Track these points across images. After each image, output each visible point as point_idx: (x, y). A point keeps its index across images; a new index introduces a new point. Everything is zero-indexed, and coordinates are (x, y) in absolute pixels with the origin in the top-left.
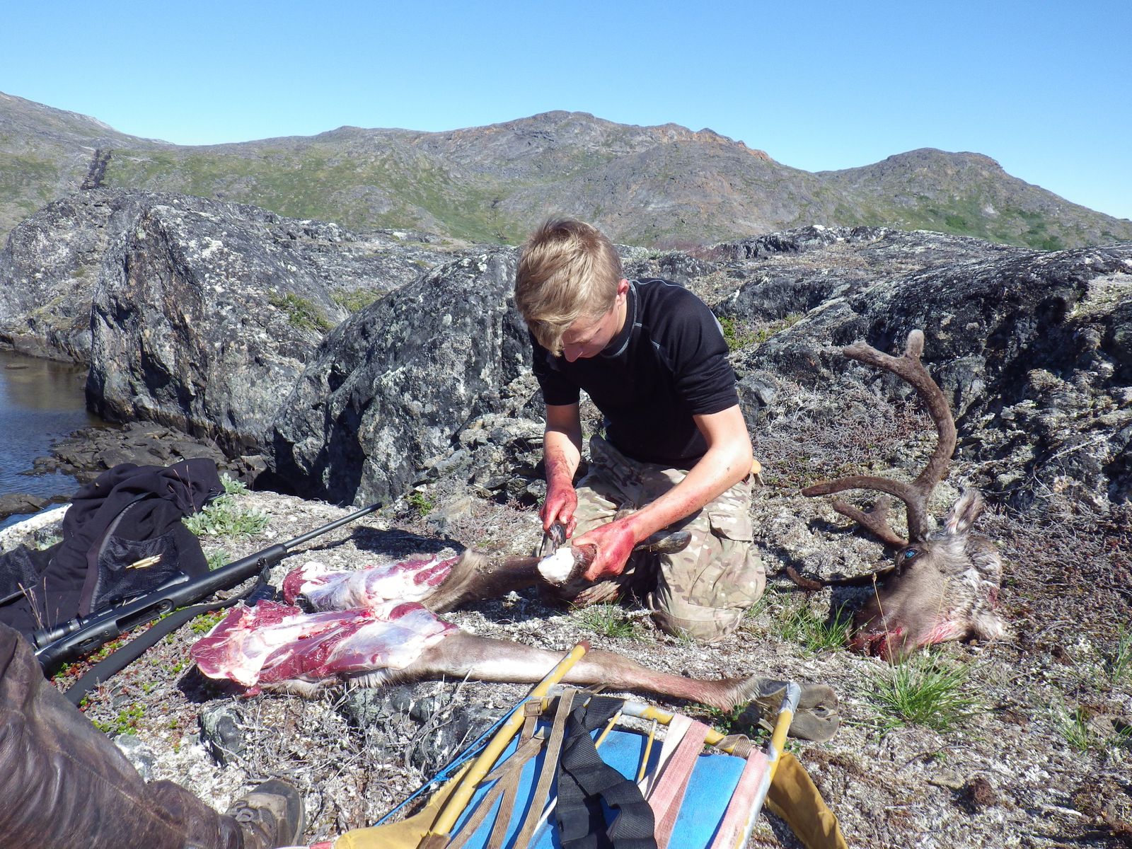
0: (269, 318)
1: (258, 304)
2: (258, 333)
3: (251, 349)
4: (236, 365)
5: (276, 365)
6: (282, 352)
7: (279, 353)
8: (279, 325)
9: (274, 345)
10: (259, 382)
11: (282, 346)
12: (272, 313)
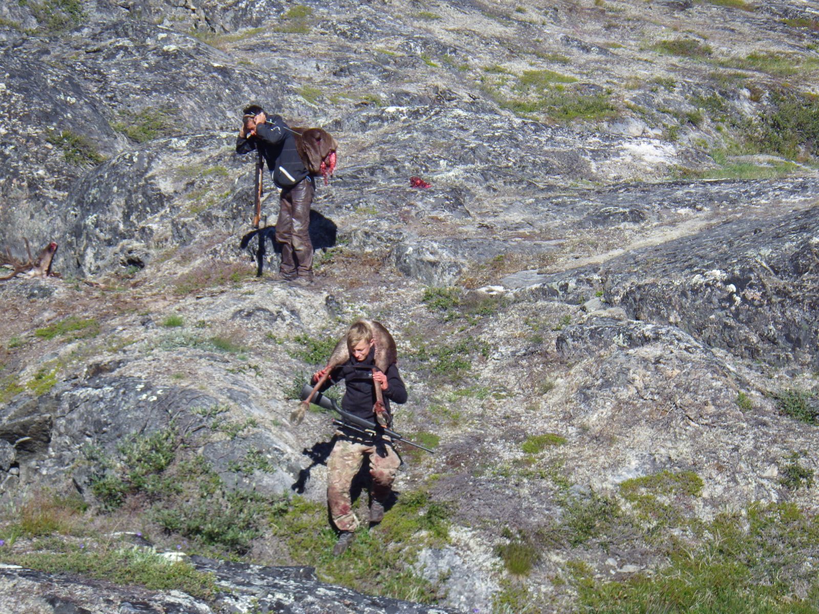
0: (46, 155)
1: (37, 143)
2: (37, 170)
3: (30, 186)
4: (18, 200)
5: (51, 200)
6: (58, 186)
7: (55, 188)
8: (55, 162)
9: (51, 180)
10: (36, 215)
11: (57, 181)
12: (49, 150)
